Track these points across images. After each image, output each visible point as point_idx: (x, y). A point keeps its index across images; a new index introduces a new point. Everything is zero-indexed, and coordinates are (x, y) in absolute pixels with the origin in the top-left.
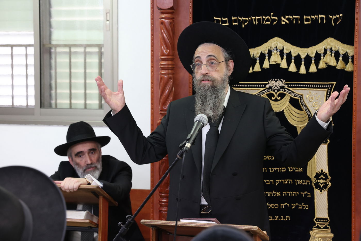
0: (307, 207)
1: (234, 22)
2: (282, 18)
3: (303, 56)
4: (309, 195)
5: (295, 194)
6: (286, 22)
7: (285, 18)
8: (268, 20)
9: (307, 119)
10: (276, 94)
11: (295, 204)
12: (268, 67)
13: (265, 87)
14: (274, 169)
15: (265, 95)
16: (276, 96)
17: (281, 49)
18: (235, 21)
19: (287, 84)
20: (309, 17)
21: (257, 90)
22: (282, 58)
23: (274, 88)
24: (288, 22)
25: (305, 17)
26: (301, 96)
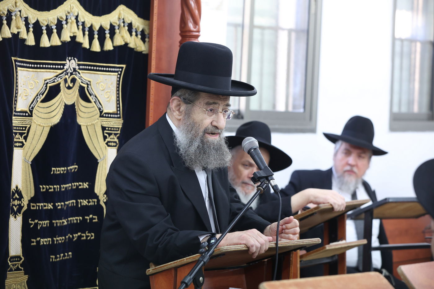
0: (92, 236)
3: (96, 28)
4: (95, 219)
5: (77, 220)
9: (97, 115)
10: (69, 78)
11: (77, 234)
12: (69, 40)
13: (63, 68)
15: (62, 80)
16: (69, 81)
17: (76, 14)
19: (79, 65)
21: (53, 72)
22: (79, 28)
23: (68, 69)
26: (89, 83)
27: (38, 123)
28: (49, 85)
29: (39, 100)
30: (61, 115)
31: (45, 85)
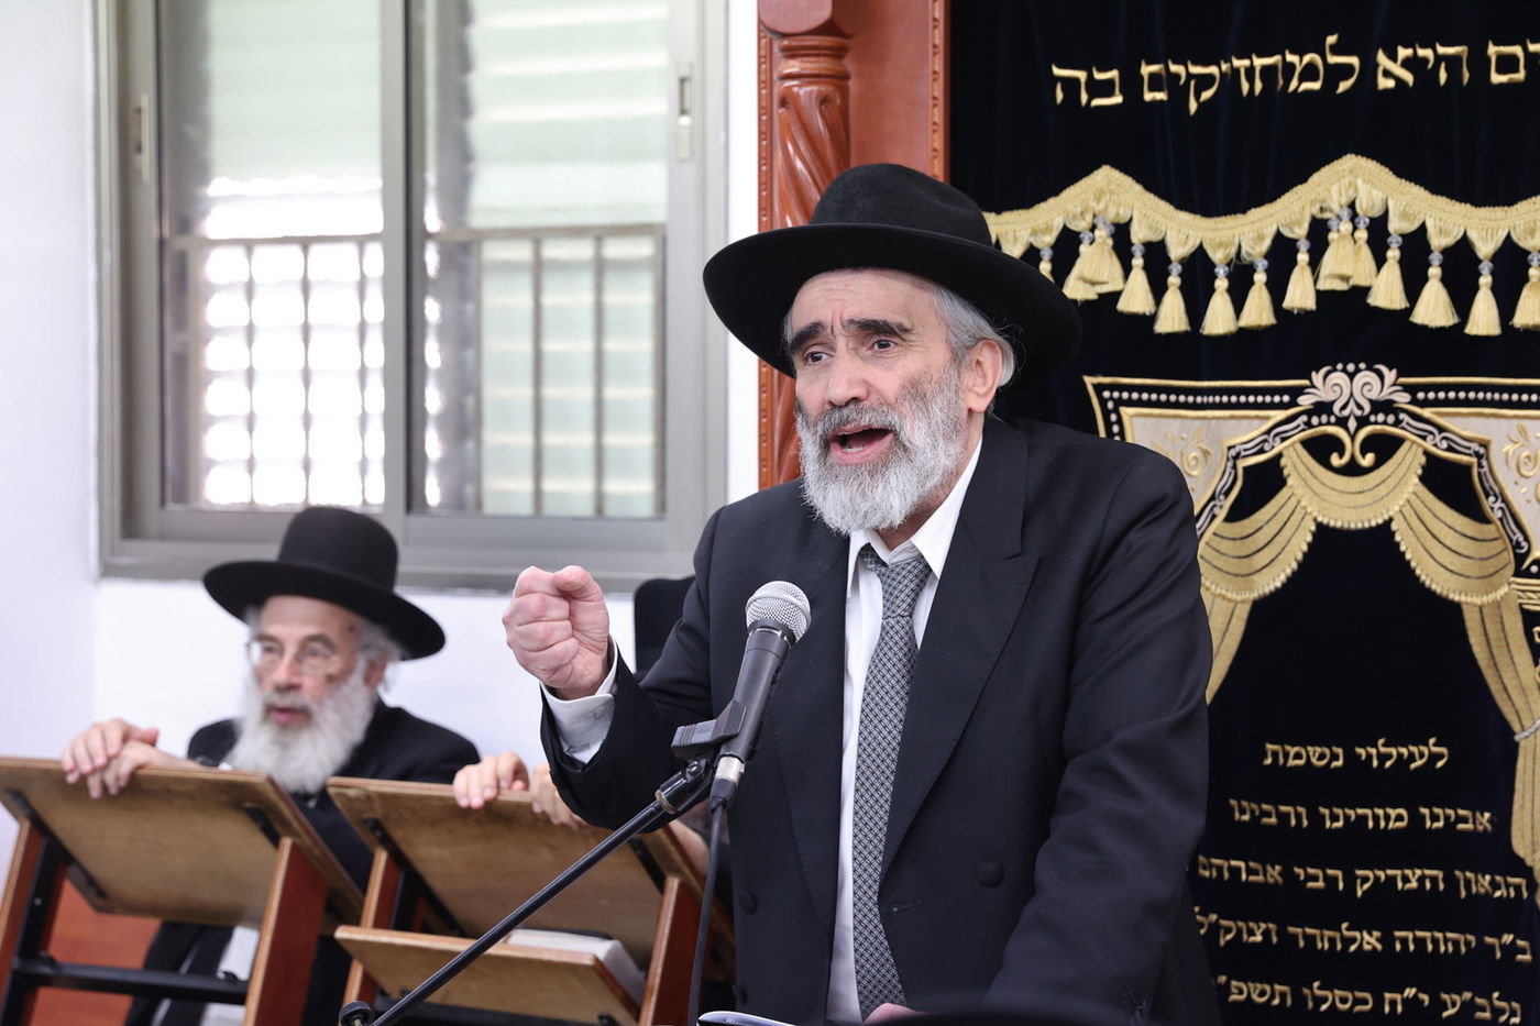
0: (1513, 1014)
1: (1151, 89)
2: (1382, 58)
3: (1485, 248)
4: (1523, 952)
5: (1456, 943)
6: (1399, 81)
7: (1393, 57)
8: (1309, 73)
9: (1509, 567)
10: (1353, 438)
11: (1460, 994)
12: (1310, 303)
13: (1293, 404)
14: (1344, 813)
15: (1292, 445)
16: (1352, 448)
17: (1377, 212)
18: (1156, 82)
19: (1411, 389)
20: (1517, 50)
21: (1257, 417)
22: (1380, 261)
23: (1344, 407)
24: (1408, 77)
25: (1492, 50)
26: (1482, 451)
27: (1218, 591)
28: (1242, 464)
29: (1222, 514)
30: (1295, 565)
31: (1230, 464)
